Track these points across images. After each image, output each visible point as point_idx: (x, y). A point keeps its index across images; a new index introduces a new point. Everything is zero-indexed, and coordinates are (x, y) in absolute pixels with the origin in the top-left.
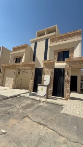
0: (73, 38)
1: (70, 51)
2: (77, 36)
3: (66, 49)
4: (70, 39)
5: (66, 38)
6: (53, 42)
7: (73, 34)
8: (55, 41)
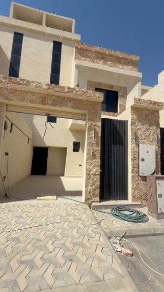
0: (126, 67)
1: (120, 94)
2: (131, 67)
3: (112, 86)
4: (119, 68)
5: (112, 61)
6: (84, 57)
7: (125, 59)
8: (87, 57)
